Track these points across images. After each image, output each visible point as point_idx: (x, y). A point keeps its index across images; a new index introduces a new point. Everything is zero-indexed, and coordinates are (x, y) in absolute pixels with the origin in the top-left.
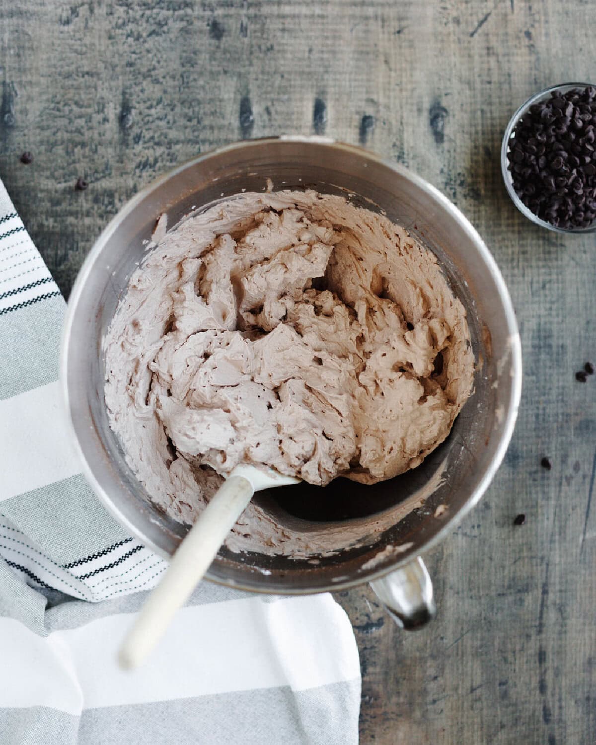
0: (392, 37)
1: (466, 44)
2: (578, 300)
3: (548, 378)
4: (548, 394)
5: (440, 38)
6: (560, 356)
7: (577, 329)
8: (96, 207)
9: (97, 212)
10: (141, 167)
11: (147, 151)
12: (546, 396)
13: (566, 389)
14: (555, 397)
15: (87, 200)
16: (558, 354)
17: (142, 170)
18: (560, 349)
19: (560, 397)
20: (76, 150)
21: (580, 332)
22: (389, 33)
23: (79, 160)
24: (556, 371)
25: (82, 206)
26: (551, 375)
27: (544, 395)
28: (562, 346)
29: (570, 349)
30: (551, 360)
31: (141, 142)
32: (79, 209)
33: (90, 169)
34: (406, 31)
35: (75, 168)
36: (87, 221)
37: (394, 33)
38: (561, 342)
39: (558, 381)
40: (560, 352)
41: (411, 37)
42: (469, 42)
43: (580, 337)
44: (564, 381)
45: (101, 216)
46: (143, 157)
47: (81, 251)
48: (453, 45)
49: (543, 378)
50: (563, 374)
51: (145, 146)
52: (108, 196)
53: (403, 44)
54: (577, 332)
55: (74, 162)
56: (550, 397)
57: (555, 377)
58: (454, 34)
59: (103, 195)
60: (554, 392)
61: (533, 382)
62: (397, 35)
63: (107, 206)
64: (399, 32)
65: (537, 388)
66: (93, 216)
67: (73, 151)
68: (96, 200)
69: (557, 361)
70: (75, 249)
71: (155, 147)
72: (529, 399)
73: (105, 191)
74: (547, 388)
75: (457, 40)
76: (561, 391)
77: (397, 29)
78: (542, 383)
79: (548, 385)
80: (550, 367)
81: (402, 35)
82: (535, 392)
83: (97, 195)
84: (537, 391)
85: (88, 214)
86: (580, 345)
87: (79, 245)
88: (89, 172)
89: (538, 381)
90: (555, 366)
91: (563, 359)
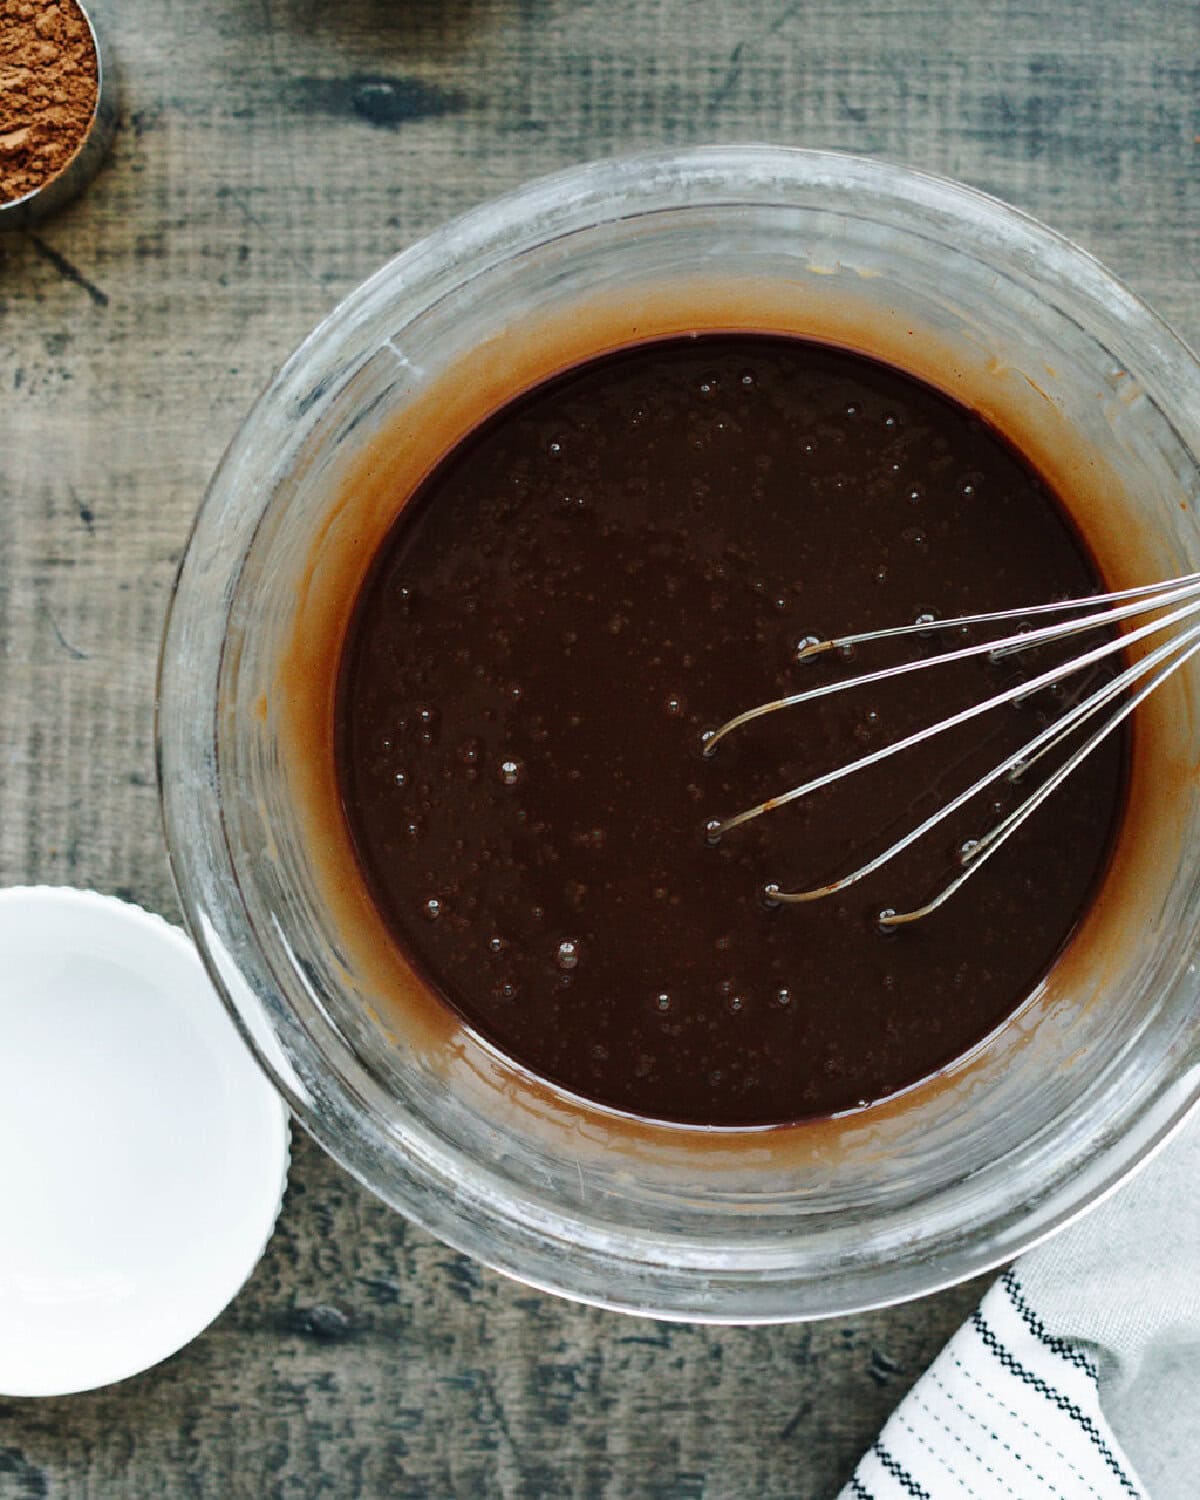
0: (101, 536)
1: (129, 318)
2: (900, 14)
3: (1126, 116)
4: (1176, 116)
5: (106, 395)
6: (1065, 75)
7: (986, 21)
8: (578, 1420)
9: (594, 1416)
10: (466, 1285)
11: (419, 1268)
12: (1181, 122)
13: (1163, 63)
14: (1186, 98)
15: (557, 1445)
16: (1057, 82)
17: (474, 1284)
18: (1041, 75)
19: (1185, 80)
20: (409, 1470)
21: (995, 14)
22: (88, 546)
23: (438, 1463)
24: (1106, 91)
25: (574, 1459)
26: (1119, 106)
27: (1176, 128)
28: (1036, 68)
29: (1044, 47)
30: (1074, 103)
31: (393, 1284)
32: (581, 1468)
33: (466, 1431)
34: (84, 495)
35: (461, 1476)
36: (617, 1445)
37: (91, 529)
38: (1025, 73)
39: (1136, 84)
40: (1050, 74)
41: (103, 481)
42: (122, 308)
43: (1011, 15)
44: (1137, 69)
45: (606, 1405)
46: (436, 1279)
47: (702, 1466)
48: (131, 358)
49: (1126, 132)
50: (1118, 71)
51: (403, 1271)
52: (546, 1383)
53: (125, 505)
54: (995, 22)
55: (445, 1477)
56: (1184, 110)
57: (1126, 94)
58: (98, 351)
59: (544, 1397)
60: (1171, 99)
61: (1136, 159)
62: (96, 523)
63: (577, 1388)
64: (87, 516)
65: (1156, 147)
66: (602, 1428)
67: (414, 1479)
68: (559, 1417)
69: (1077, 85)
70: (699, 1483)
71: (408, 1243)
72: (1184, 174)
73: (532, 1391)
74: (1157, 119)
75: (116, 345)
76: (1164, 79)
77: (79, 521)
78: (1144, 133)
79: (1148, 115)
80: (1096, 106)
81: (97, 508)
82: (1166, 154)
83: (542, 1414)
84: (1165, 149)
85: (598, 1442)
86: (1033, 15)
87: (686, 1470)
88: (476, 1435)
89: (1135, 144)
90: (1092, 92)
91: (1074, 69)
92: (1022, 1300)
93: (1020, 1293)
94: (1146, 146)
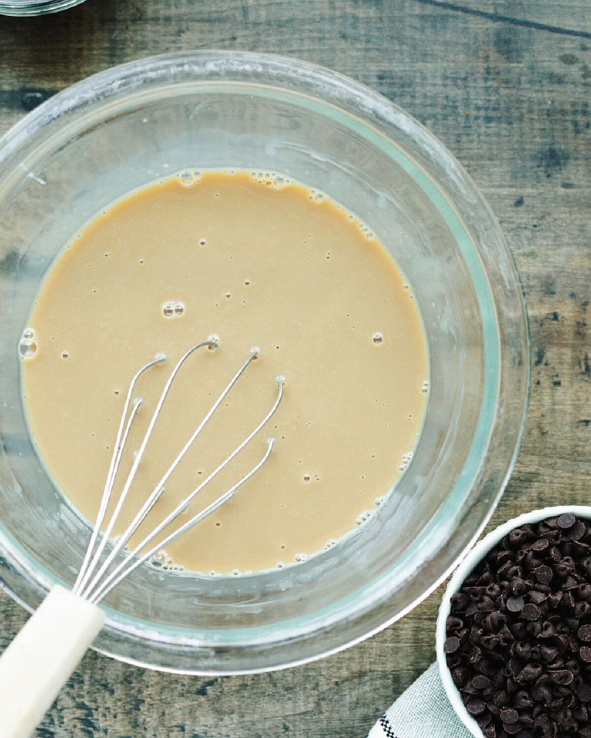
92: (390, 728)
93: (388, 725)
94: (440, 117)
